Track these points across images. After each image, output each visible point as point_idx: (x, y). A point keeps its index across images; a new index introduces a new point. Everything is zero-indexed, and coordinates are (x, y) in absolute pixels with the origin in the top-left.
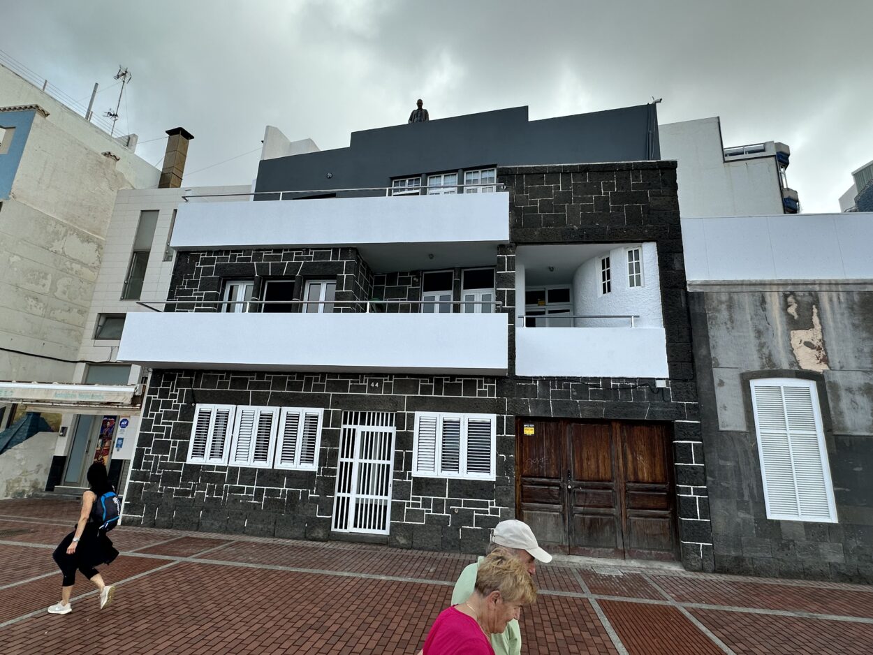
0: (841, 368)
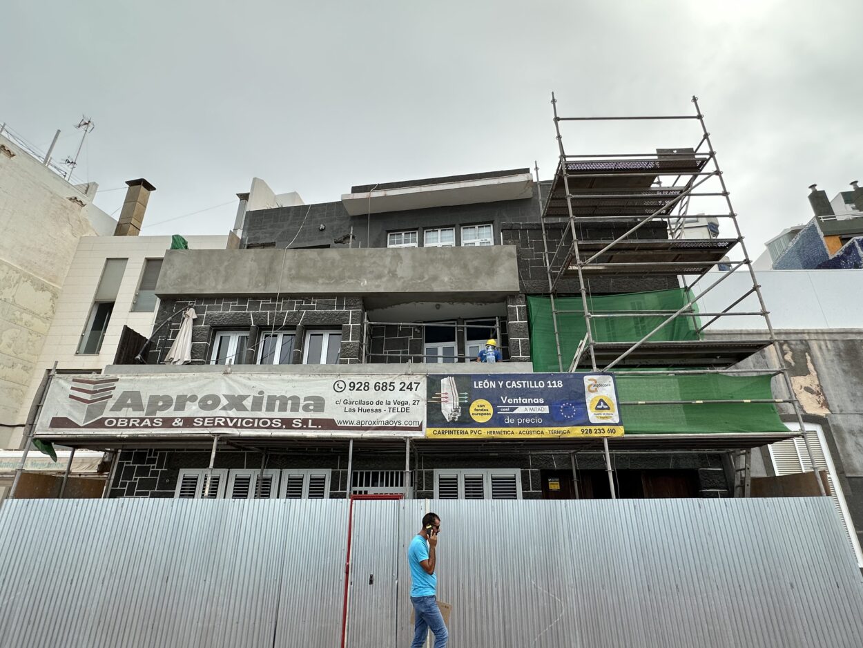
0: (841, 411)
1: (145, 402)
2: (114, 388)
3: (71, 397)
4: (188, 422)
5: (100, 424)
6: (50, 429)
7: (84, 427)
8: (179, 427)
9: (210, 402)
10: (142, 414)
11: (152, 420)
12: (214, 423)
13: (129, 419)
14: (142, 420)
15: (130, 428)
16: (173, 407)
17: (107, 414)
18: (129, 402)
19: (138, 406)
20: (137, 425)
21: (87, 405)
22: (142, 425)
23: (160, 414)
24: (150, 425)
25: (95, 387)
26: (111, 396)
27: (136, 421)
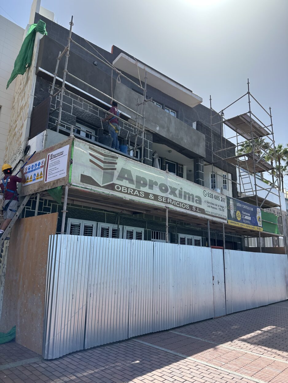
1: (134, 179)
2: (116, 164)
3: (91, 161)
4: (156, 197)
5: (112, 187)
6: (81, 183)
7: (103, 187)
8: (152, 199)
9: (163, 188)
10: (133, 186)
11: (139, 192)
12: (167, 201)
13: (128, 188)
14: (134, 190)
15: (128, 194)
16: (148, 186)
17: (115, 181)
18: (126, 176)
19: (131, 181)
20: (132, 193)
21: (103, 171)
22: (134, 194)
23: (142, 189)
24: (138, 195)
25: (105, 159)
26: (115, 169)
27: (131, 190)
